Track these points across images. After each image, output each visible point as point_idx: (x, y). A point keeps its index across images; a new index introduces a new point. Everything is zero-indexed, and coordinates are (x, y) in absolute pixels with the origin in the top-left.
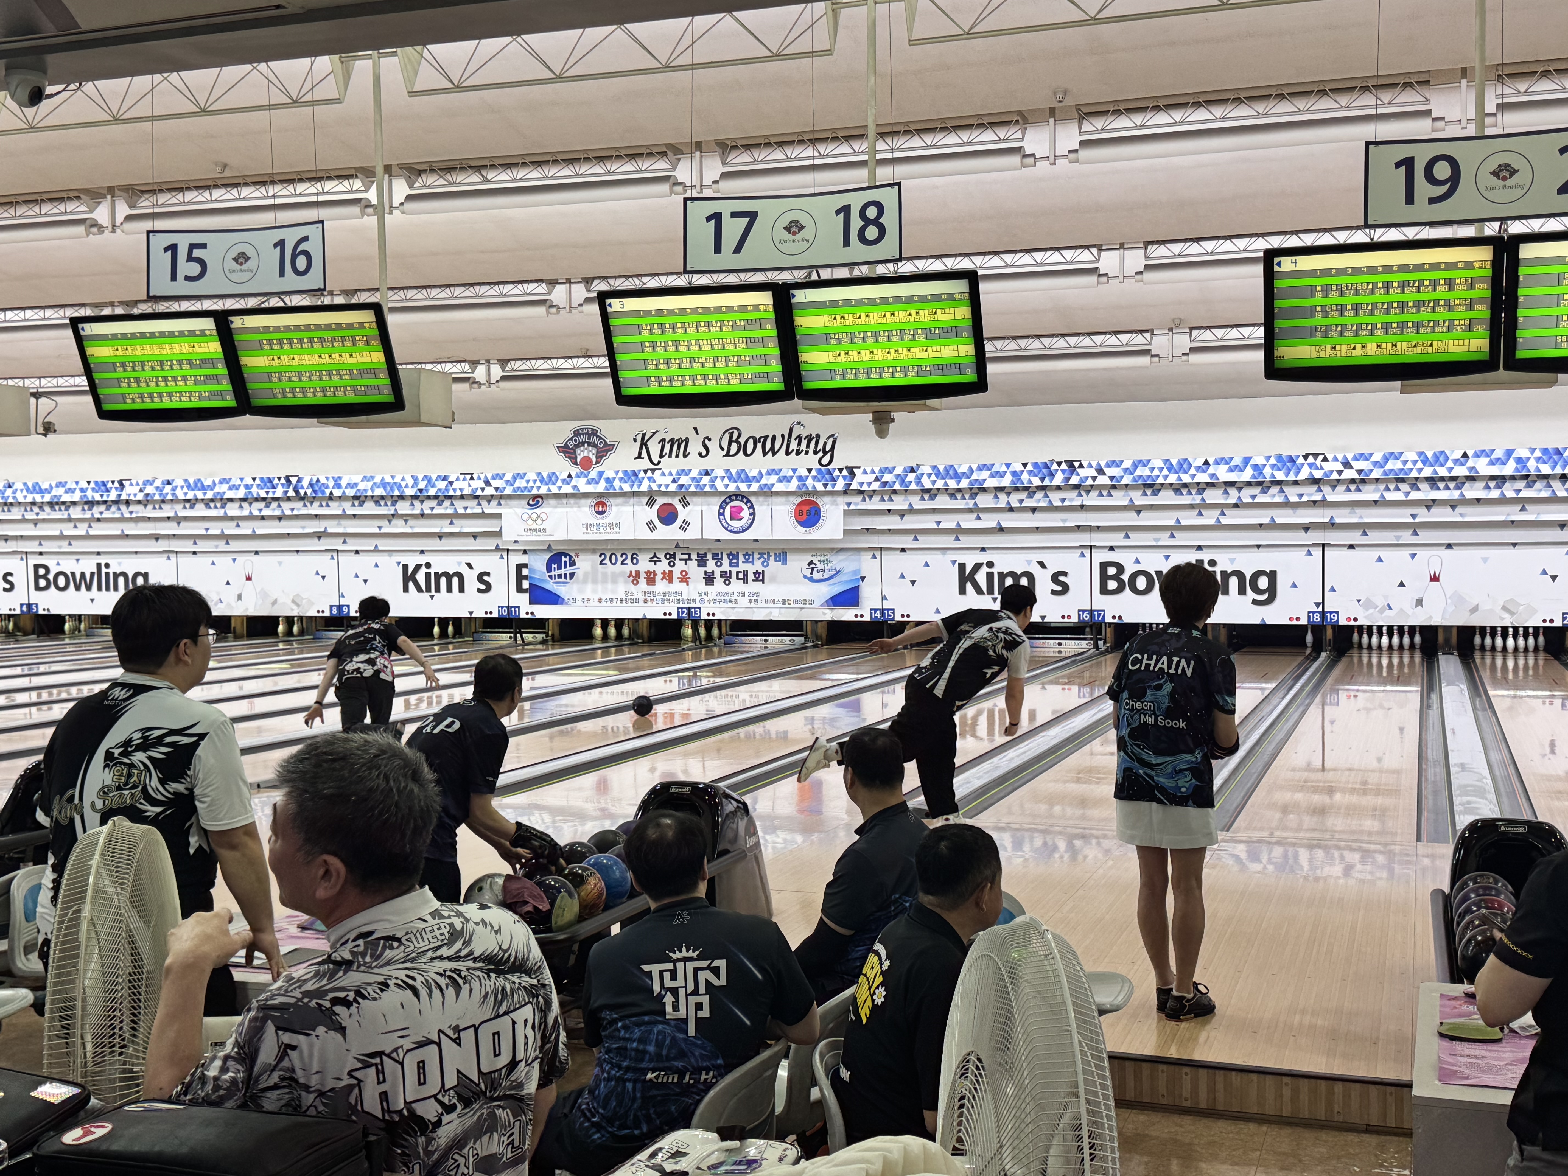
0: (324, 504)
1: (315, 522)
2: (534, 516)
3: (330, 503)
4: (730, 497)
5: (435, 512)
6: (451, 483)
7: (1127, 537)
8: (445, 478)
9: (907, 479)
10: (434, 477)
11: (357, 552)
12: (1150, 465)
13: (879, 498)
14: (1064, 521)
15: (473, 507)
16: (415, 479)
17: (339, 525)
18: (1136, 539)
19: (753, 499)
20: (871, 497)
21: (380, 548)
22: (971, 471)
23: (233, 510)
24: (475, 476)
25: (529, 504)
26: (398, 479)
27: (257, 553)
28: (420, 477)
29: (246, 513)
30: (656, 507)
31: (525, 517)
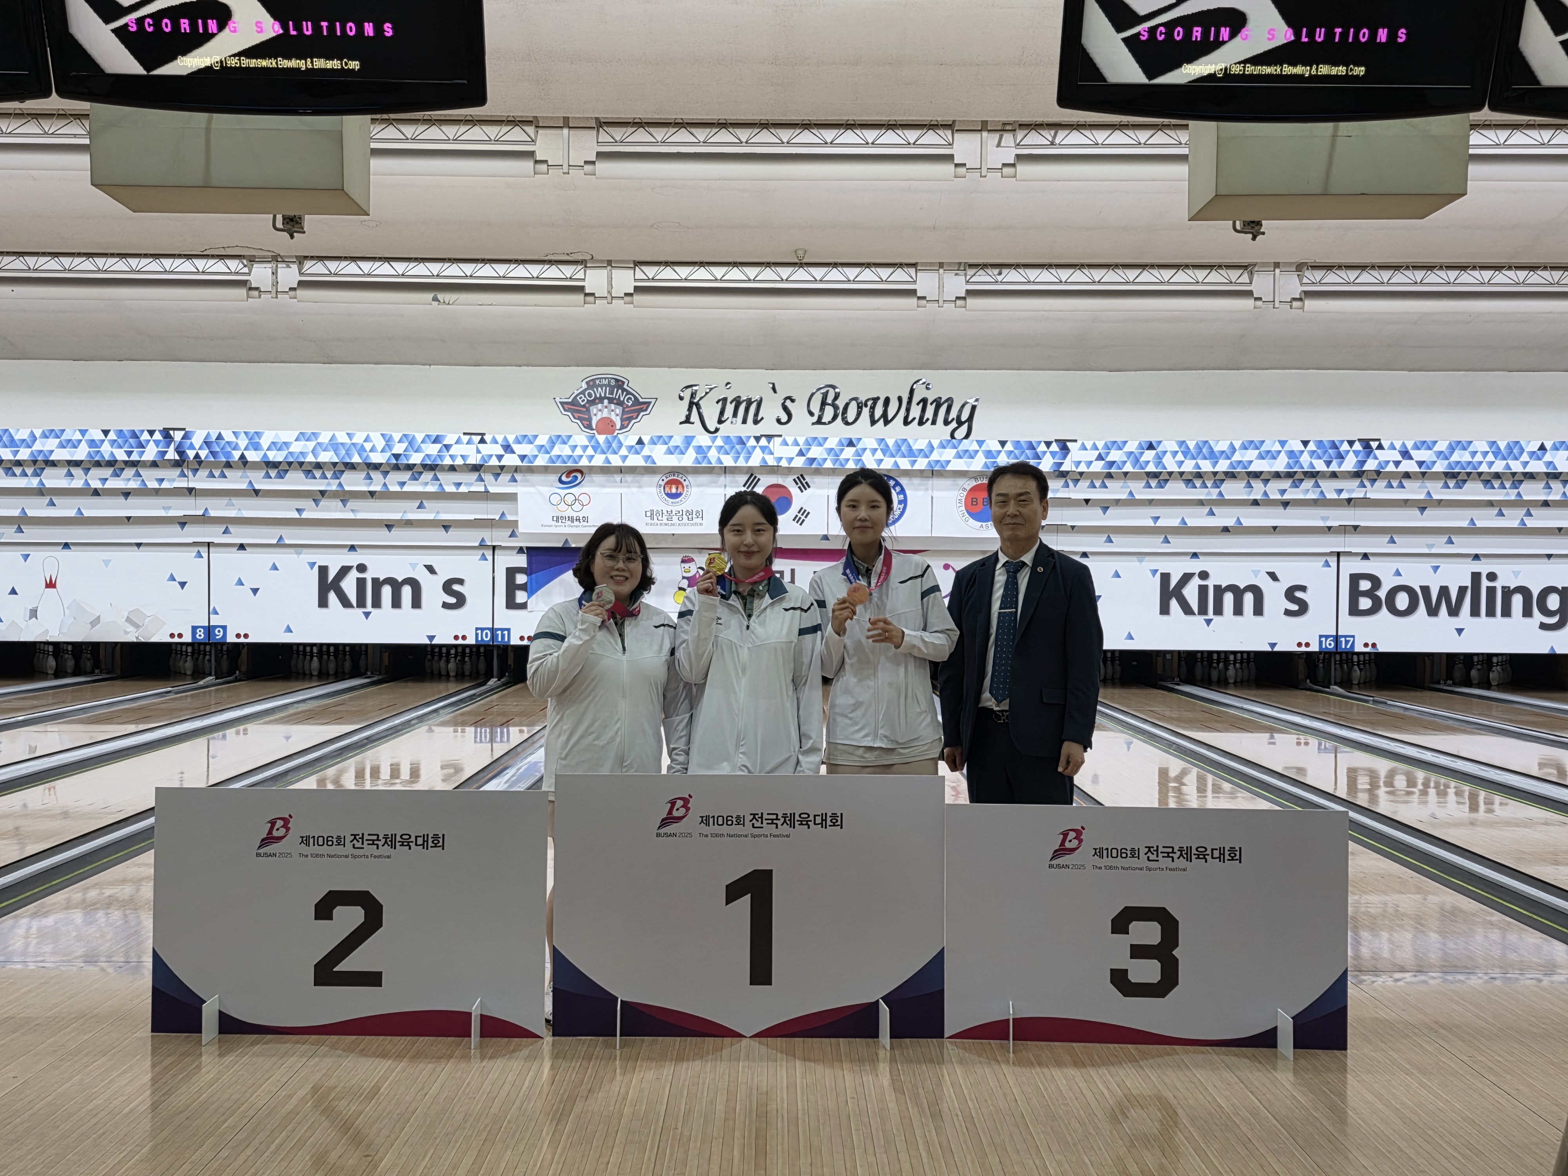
0: (217, 473)
1: (190, 501)
2: (570, 499)
3: (227, 472)
5: (406, 488)
6: (448, 447)
7: (1392, 541)
8: (437, 440)
9: (1143, 459)
10: (419, 437)
11: (242, 547)
12: (1471, 449)
13: (1088, 483)
14: (1325, 519)
15: (470, 484)
16: (389, 441)
17: (230, 505)
18: (1404, 544)
19: (904, 481)
20: (1076, 481)
21: (287, 541)
22: (1233, 449)
23: (53, 479)
24: (488, 438)
25: (560, 481)
26: (358, 439)
27: (66, 546)
28: (397, 437)
29: (78, 483)
30: (759, 489)
31: (555, 499)
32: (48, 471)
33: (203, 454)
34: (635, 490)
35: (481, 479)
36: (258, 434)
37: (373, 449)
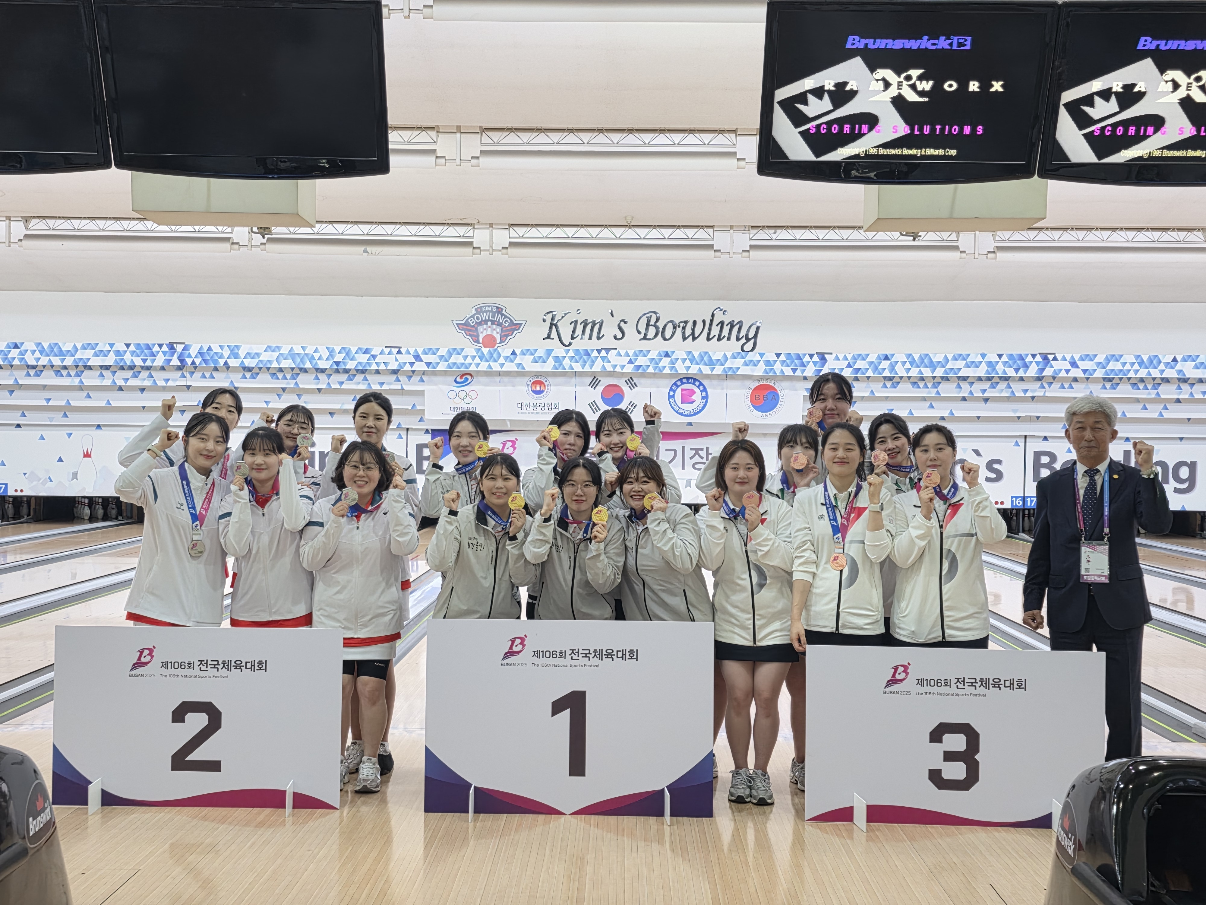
0: (207, 375)
1: (188, 395)
2: (463, 394)
3: (215, 374)
4: (681, 380)
5: (344, 387)
6: (374, 357)
8: (367, 351)
10: (354, 350)
14: (1015, 411)
15: (391, 383)
16: (331, 352)
19: (705, 382)
23: (90, 379)
24: (403, 350)
25: (456, 381)
26: (310, 351)
27: (99, 427)
28: (337, 349)
29: (107, 382)
30: (600, 388)
31: (452, 395)
32: (86, 373)
33: (198, 361)
34: (510, 388)
35: (398, 380)
36: (238, 347)
37: (320, 358)
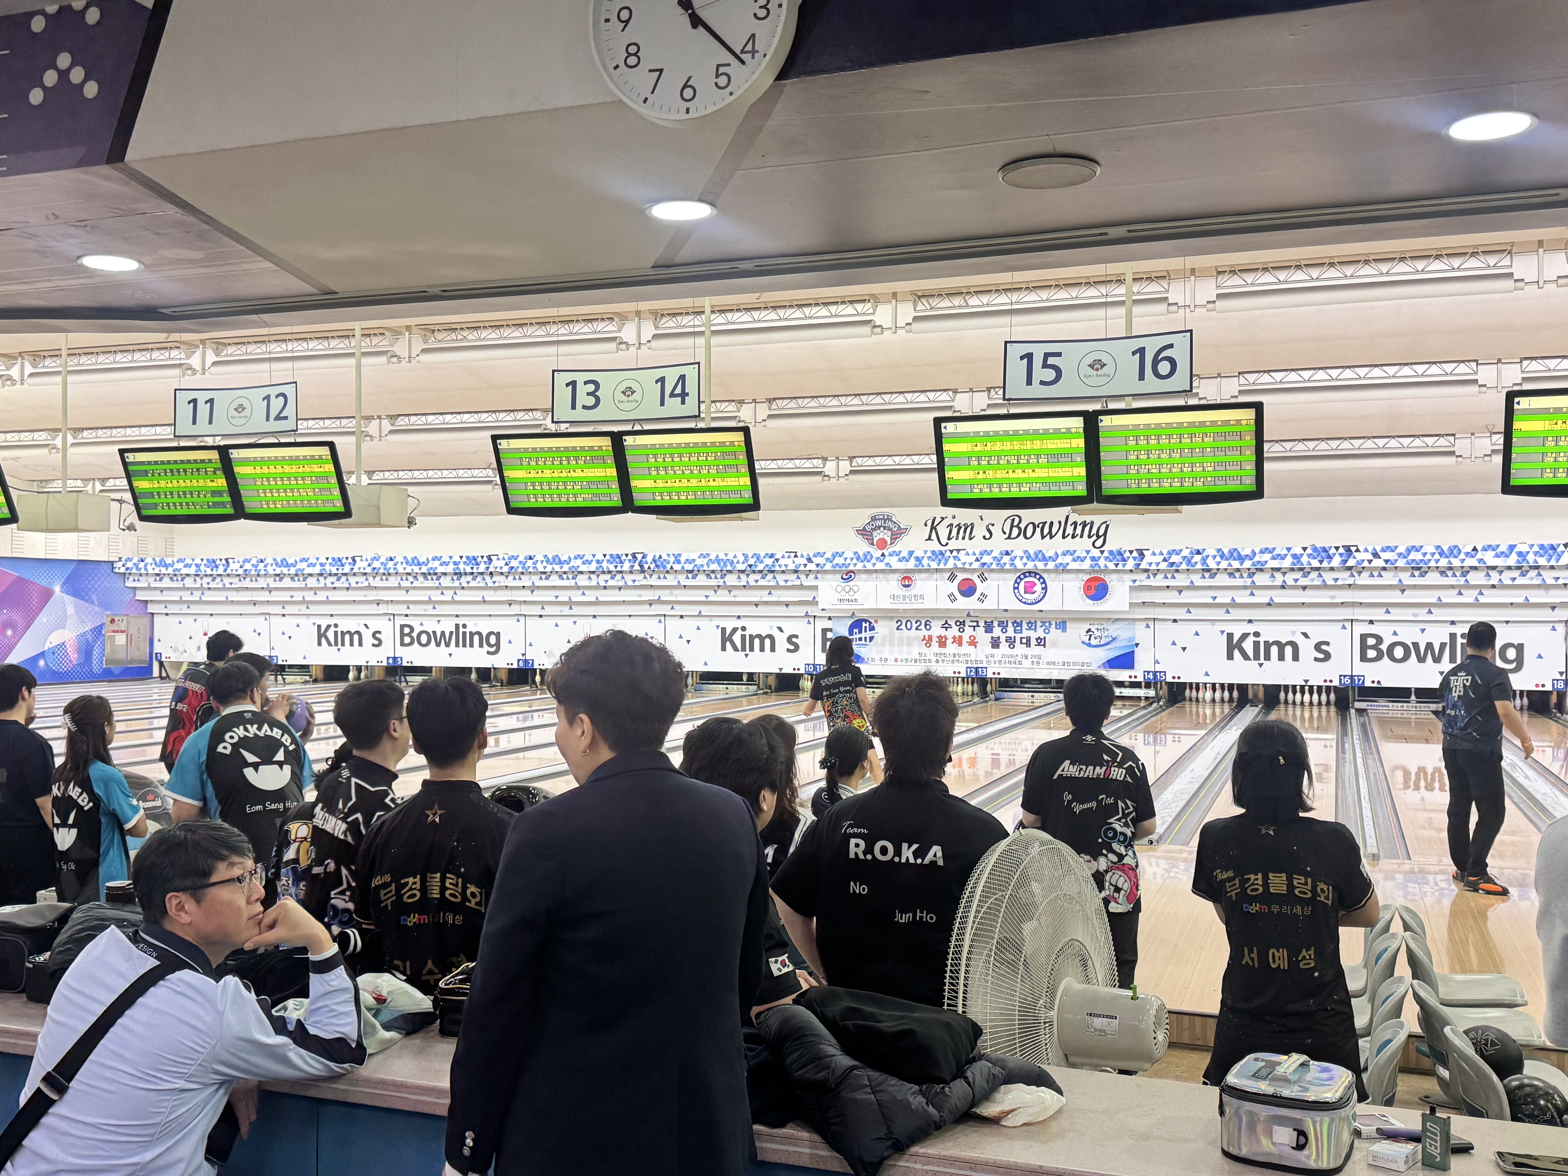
0: (657, 576)
2: (847, 589)
3: (662, 576)
4: (1024, 574)
5: (758, 584)
6: (777, 560)
7: (1388, 612)
8: (772, 556)
10: (762, 555)
11: (682, 617)
12: (1423, 551)
15: (793, 580)
16: (747, 556)
18: (1396, 614)
19: (1046, 576)
22: (1254, 553)
23: (579, 581)
24: (800, 554)
25: (842, 578)
26: (731, 556)
28: (751, 555)
30: (957, 582)
31: (839, 589)
32: (578, 576)
33: (652, 566)
34: (883, 582)
35: (798, 578)
37: (738, 562)
